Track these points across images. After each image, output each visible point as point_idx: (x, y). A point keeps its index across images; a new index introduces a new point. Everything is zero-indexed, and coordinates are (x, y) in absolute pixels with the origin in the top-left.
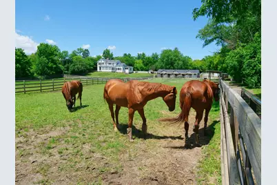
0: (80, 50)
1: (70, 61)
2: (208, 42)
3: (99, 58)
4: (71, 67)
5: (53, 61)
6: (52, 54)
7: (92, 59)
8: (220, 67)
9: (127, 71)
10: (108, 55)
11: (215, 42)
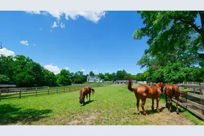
0: (79, 72)
1: (74, 77)
2: (143, 67)
3: (87, 75)
4: (75, 80)
5: (67, 77)
6: (67, 74)
7: (84, 76)
8: (147, 78)
9: (101, 81)
10: (92, 74)
11: (146, 66)
